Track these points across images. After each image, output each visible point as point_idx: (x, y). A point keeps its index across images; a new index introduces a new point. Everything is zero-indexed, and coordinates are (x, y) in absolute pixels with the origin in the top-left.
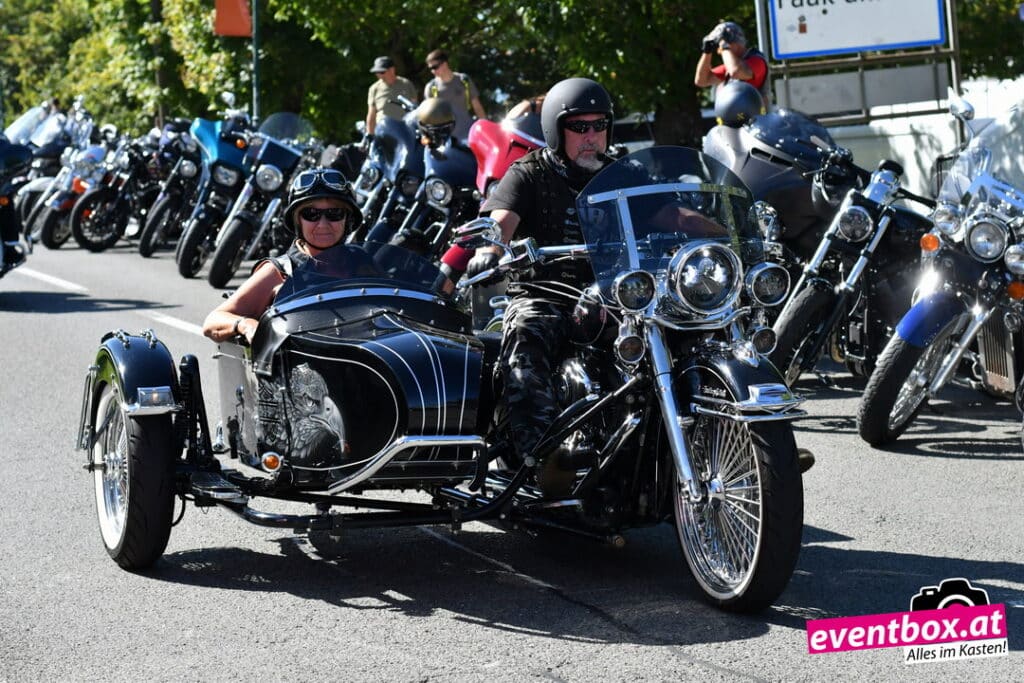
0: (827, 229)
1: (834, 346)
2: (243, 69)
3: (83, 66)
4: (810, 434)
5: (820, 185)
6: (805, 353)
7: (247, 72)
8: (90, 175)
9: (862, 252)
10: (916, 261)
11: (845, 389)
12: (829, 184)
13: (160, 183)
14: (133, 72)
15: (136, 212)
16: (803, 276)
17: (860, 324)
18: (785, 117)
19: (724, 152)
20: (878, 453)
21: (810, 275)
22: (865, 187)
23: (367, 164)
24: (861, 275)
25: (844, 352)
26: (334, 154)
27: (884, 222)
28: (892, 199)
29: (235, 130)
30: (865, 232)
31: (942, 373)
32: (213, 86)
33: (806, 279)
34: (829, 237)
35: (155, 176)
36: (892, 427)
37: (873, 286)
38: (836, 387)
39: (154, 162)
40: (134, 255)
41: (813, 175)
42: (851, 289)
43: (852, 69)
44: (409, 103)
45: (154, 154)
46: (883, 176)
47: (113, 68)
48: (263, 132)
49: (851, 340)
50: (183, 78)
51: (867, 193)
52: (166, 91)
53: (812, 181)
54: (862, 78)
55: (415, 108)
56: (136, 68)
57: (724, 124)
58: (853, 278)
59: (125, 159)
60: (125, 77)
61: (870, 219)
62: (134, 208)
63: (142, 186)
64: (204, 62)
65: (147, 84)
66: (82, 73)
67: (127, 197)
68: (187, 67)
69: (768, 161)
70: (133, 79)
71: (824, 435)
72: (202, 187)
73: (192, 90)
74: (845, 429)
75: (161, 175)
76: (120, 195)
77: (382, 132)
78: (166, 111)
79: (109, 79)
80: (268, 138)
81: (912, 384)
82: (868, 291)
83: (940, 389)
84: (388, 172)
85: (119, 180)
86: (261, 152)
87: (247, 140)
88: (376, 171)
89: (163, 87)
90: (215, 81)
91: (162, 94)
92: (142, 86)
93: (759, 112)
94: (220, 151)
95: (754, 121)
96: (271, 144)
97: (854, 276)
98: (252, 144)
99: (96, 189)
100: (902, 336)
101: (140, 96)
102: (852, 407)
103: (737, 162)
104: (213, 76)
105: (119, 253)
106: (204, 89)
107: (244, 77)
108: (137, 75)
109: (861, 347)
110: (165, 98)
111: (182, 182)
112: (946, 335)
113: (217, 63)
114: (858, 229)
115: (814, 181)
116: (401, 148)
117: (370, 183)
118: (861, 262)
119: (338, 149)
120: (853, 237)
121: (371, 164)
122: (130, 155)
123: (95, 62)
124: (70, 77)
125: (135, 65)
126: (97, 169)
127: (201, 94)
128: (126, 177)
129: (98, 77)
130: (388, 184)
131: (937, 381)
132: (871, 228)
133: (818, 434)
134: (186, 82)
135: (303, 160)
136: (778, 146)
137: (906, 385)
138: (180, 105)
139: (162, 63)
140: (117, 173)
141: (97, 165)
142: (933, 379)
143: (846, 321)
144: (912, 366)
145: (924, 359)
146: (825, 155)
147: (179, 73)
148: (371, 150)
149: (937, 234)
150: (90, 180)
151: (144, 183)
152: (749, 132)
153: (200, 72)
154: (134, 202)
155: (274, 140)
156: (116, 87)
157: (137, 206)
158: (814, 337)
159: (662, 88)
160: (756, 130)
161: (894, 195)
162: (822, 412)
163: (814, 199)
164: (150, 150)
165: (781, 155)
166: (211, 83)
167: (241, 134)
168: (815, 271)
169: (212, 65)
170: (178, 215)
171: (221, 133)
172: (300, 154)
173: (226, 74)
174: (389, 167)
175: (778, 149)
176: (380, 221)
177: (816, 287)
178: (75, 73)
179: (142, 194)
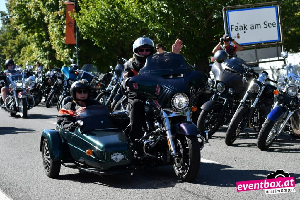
0: (247, 90)
1: (250, 124)
2: (73, 54)
3: (25, 55)
4: (243, 148)
5: (245, 78)
6: (241, 125)
7: (75, 55)
8: (31, 84)
9: (257, 96)
10: (272, 99)
11: (253, 137)
12: (247, 77)
13: (51, 86)
14: (41, 56)
15: (44, 95)
16: (241, 103)
17: (257, 117)
18: (234, 59)
19: (217, 70)
20: (263, 152)
21: (242, 103)
22: (257, 78)
23: (113, 78)
24: (257, 103)
25: (252, 125)
26: (103, 76)
27: (263, 88)
28: (265, 81)
29: (74, 69)
30: (258, 90)
31: (281, 129)
32: (65, 59)
33: (241, 104)
34: (247, 92)
35: (50, 84)
36: (267, 145)
37: (260, 106)
38: (250, 136)
39: (50, 80)
40: (44, 107)
41: (243, 75)
42: (254, 107)
43: (253, 48)
44: (125, 60)
45: (50, 78)
46: (262, 75)
47: (34, 55)
48: (83, 70)
49: (254, 122)
50: (56, 57)
51: (258, 80)
52: (50, 61)
53: (242, 77)
54: (256, 51)
55: (127, 61)
56: (42, 55)
57: (217, 62)
58: (254, 104)
59: (41, 79)
60: (38, 58)
61: (259, 87)
62: (44, 94)
63: (46, 87)
64: (62, 52)
65: (45, 59)
66: (25, 57)
67: (42, 91)
68: (57, 54)
69: (230, 72)
70: (41, 58)
71: (247, 148)
72: (65, 86)
73: (58, 60)
74: (253, 146)
75: (52, 84)
76: (40, 90)
77: (117, 68)
78: (51, 67)
79: (33, 58)
80: (84, 71)
81: (272, 132)
82: (259, 108)
83: (280, 133)
84: (120, 80)
85: (39, 86)
86: (82, 75)
87: (78, 72)
88: (116, 80)
89: (50, 60)
90: (65, 58)
91: (49, 62)
92: (43, 60)
93: (227, 58)
94: (70, 76)
95: (226, 61)
96: (85, 73)
97: (255, 104)
98: (79, 73)
99: (33, 88)
100: (269, 119)
101: (43, 63)
102: (255, 141)
103: (221, 72)
104: (65, 56)
105: (40, 107)
106: (62, 60)
107: (74, 56)
108: (42, 57)
109: (257, 124)
110: (50, 63)
111: (58, 86)
112: (282, 118)
113: (66, 52)
114: (256, 90)
115: (243, 77)
116: (123, 73)
117: (114, 84)
118: (257, 99)
119: (104, 75)
120: (255, 92)
121: (114, 78)
122: (42, 78)
123: (28, 54)
124: (21, 58)
125: (41, 54)
126: (33, 82)
127: (61, 61)
128: (41, 85)
129: (30, 58)
130: (119, 83)
131: (279, 131)
132: (259, 90)
133: (246, 148)
134: (57, 58)
135: (94, 78)
136: (232, 68)
137: (270, 133)
138: (54, 65)
139: (49, 53)
140: (39, 84)
141: (33, 81)
142: (278, 131)
143: (253, 116)
144: (272, 127)
145: (275, 125)
146: (246, 69)
147: (55, 55)
148: (114, 74)
149: (278, 90)
150: (31, 86)
151: (47, 86)
152: (224, 64)
153: (61, 55)
154: (44, 92)
155: (85, 72)
156: (35, 61)
157: (45, 93)
158: (244, 121)
159: (198, 56)
160: (226, 64)
161: (266, 80)
162: (247, 142)
163: (243, 82)
164: (48, 77)
165: (233, 70)
166: (64, 58)
167: (76, 70)
168: (244, 102)
169: (64, 53)
170: (57, 95)
171: (70, 71)
172: (93, 76)
173: (69, 55)
174: (120, 78)
175: (233, 68)
176: (117, 94)
177: (244, 106)
178: (23, 57)
179: (46, 89)
